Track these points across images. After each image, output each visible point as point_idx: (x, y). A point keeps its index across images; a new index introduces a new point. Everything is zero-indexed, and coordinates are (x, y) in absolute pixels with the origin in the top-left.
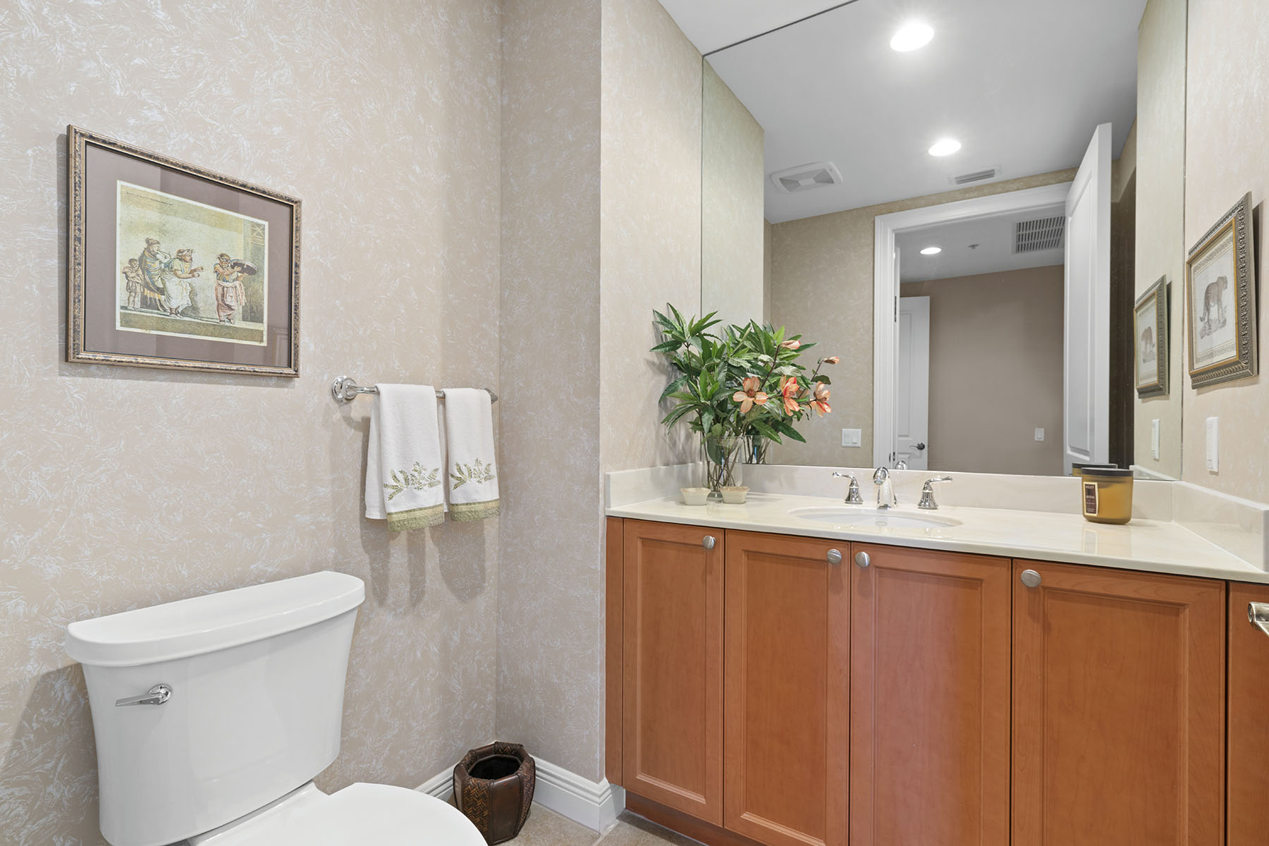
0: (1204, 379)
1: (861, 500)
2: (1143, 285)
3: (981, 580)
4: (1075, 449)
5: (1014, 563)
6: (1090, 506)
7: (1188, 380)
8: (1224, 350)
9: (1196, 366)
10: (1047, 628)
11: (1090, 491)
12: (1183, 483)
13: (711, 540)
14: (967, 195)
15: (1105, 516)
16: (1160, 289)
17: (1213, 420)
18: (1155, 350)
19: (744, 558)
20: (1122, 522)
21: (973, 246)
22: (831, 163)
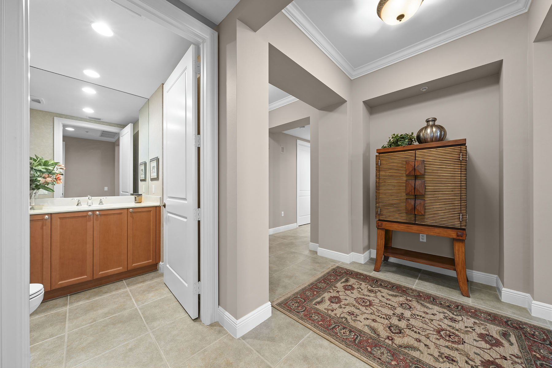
0: (152, 180)
1: (81, 205)
2: (141, 160)
3: (122, 213)
4: (123, 192)
5: (128, 209)
6: (136, 200)
7: (150, 179)
8: (155, 176)
9: (151, 178)
10: (133, 218)
11: (136, 198)
12: (149, 196)
13: (47, 216)
14: (91, 122)
15: (138, 202)
16: (145, 163)
17: (153, 186)
18: (144, 173)
19: (59, 220)
20: (140, 203)
21: (87, 132)
22: (43, 99)
